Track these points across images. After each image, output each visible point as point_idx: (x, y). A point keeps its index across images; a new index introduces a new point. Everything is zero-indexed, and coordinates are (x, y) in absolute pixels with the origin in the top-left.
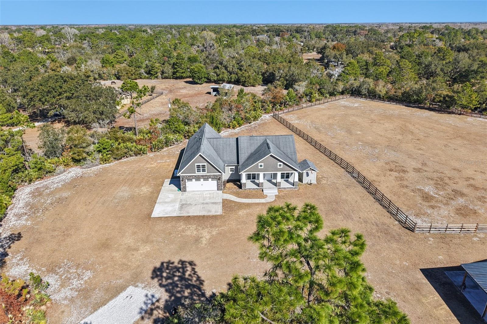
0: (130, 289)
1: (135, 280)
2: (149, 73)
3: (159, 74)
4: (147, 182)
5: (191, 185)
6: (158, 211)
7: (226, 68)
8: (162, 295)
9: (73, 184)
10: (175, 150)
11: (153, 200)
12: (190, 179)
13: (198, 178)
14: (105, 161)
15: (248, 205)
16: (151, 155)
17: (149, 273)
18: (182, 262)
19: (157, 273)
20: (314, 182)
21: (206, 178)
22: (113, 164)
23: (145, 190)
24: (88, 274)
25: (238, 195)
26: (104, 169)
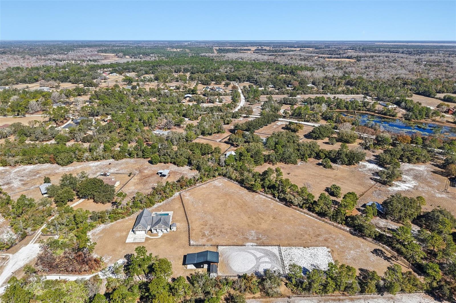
0: (120, 260)
1: (121, 258)
2: (130, 154)
3: (136, 156)
4: (125, 231)
5: (137, 232)
6: (128, 241)
7: (169, 156)
8: (126, 261)
9: (103, 230)
10: (134, 216)
11: (126, 237)
12: (137, 231)
13: (139, 230)
14: (112, 222)
15: (153, 239)
16: (127, 218)
17: (124, 257)
18: (131, 254)
19: (125, 256)
20: (175, 230)
21: (142, 230)
22: (114, 222)
23: (124, 234)
24: (111, 257)
25: (150, 235)
26: (112, 225)
